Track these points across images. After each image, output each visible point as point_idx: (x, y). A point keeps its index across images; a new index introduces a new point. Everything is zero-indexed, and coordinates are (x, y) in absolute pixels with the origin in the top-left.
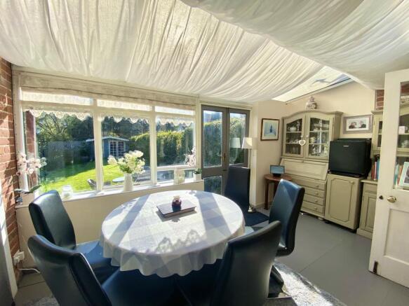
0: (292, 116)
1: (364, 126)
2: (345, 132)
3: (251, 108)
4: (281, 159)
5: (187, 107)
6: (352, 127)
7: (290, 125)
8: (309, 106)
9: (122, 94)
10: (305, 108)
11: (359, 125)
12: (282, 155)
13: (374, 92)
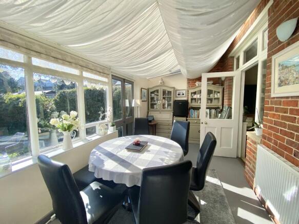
0: (153, 87)
1: (183, 94)
2: (176, 97)
3: (135, 80)
4: (148, 112)
5: (105, 75)
6: (179, 95)
7: (152, 93)
8: (161, 83)
9: (60, 57)
10: (159, 84)
11: (181, 94)
12: (148, 110)
13: (186, 80)
